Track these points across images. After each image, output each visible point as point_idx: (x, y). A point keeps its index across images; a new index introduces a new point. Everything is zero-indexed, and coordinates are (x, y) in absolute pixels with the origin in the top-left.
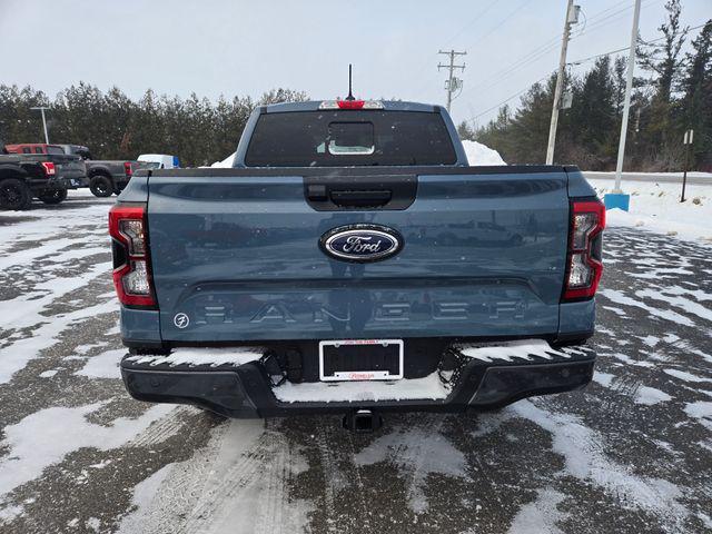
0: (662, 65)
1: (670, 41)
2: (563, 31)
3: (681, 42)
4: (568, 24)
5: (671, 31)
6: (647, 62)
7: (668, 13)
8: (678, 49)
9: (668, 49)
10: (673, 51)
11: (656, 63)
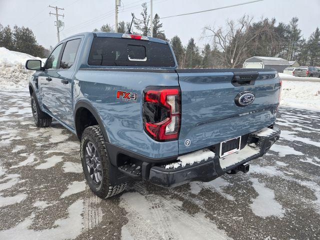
0: (143, 29)
1: (145, 19)
2: (115, 9)
3: (148, 20)
4: (117, 6)
5: (145, 16)
6: (138, 27)
7: (143, 8)
8: (148, 23)
9: (145, 23)
10: (146, 23)
11: (141, 28)
